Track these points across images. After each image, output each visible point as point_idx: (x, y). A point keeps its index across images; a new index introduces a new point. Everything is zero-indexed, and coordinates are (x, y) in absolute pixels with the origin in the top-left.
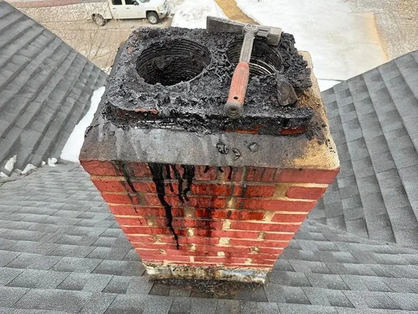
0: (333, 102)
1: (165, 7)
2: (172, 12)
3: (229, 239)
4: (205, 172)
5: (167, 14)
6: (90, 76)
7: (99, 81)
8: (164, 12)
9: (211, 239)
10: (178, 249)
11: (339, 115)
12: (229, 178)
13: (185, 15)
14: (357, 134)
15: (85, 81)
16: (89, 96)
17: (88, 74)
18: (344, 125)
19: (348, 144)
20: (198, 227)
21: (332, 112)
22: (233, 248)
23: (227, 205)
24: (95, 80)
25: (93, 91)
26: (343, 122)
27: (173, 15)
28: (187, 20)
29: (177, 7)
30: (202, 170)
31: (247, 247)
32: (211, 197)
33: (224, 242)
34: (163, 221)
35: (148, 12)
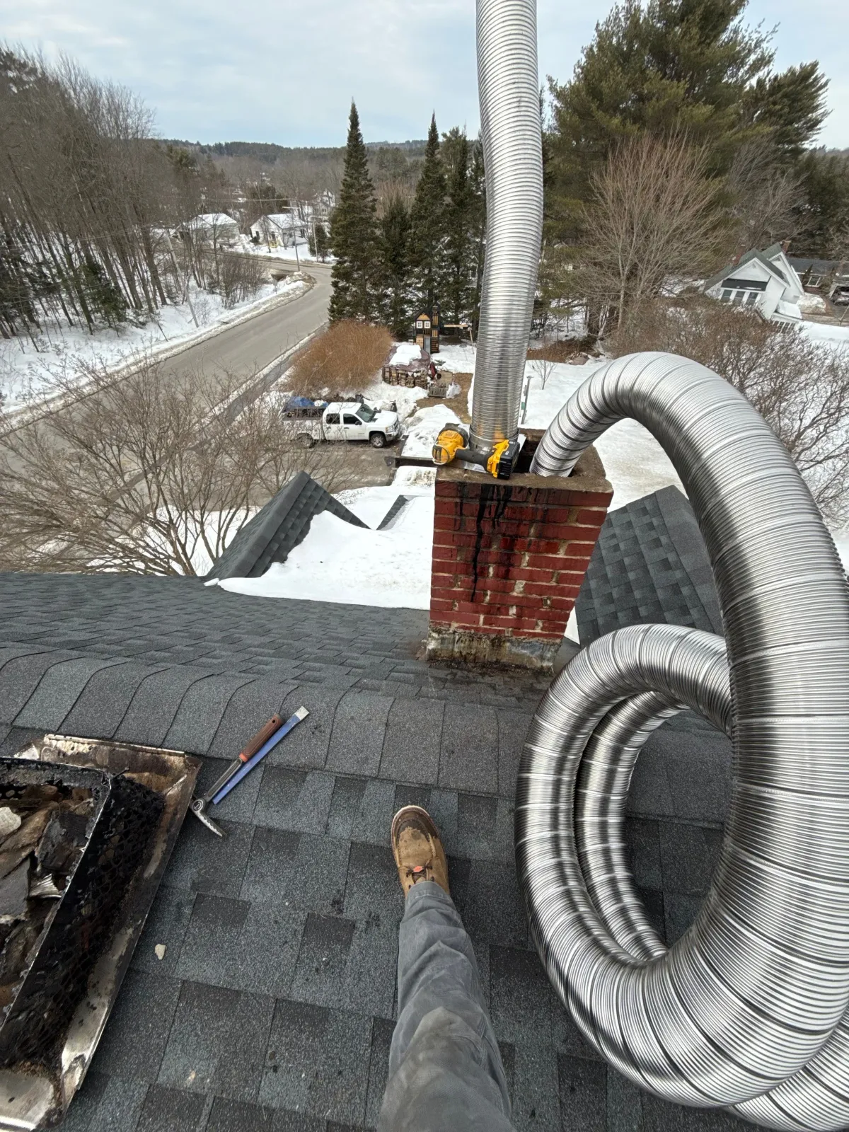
0: (628, 522)
1: (396, 428)
2: (405, 433)
3: (524, 582)
4: (519, 492)
5: (398, 436)
6: (310, 497)
7: (320, 503)
8: (394, 433)
9: (508, 582)
10: (472, 601)
11: (636, 536)
12: (535, 500)
13: (421, 438)
14: (660, 554)
15: (304, 501)
16: (306, 519)
17: (309, 493)
18: (642, 547)
19: (649, 567)
20: (499, 564)
21: (627, 532)
22: (527, 598)
23: (529, 533)
24: (316, 502)
25: (313, 514)
26: (640, 542)
27: (406, 437)
28: (424, 444)
29: (411, 428)
30: (517, 491)
31: (539, 597)
32: (517, 522)
33: (519, 587)
34: (471, 554)
35: (372, 434)
